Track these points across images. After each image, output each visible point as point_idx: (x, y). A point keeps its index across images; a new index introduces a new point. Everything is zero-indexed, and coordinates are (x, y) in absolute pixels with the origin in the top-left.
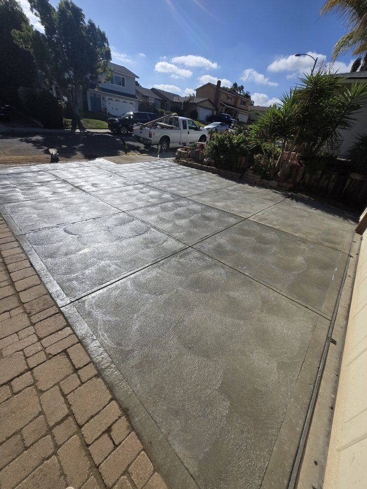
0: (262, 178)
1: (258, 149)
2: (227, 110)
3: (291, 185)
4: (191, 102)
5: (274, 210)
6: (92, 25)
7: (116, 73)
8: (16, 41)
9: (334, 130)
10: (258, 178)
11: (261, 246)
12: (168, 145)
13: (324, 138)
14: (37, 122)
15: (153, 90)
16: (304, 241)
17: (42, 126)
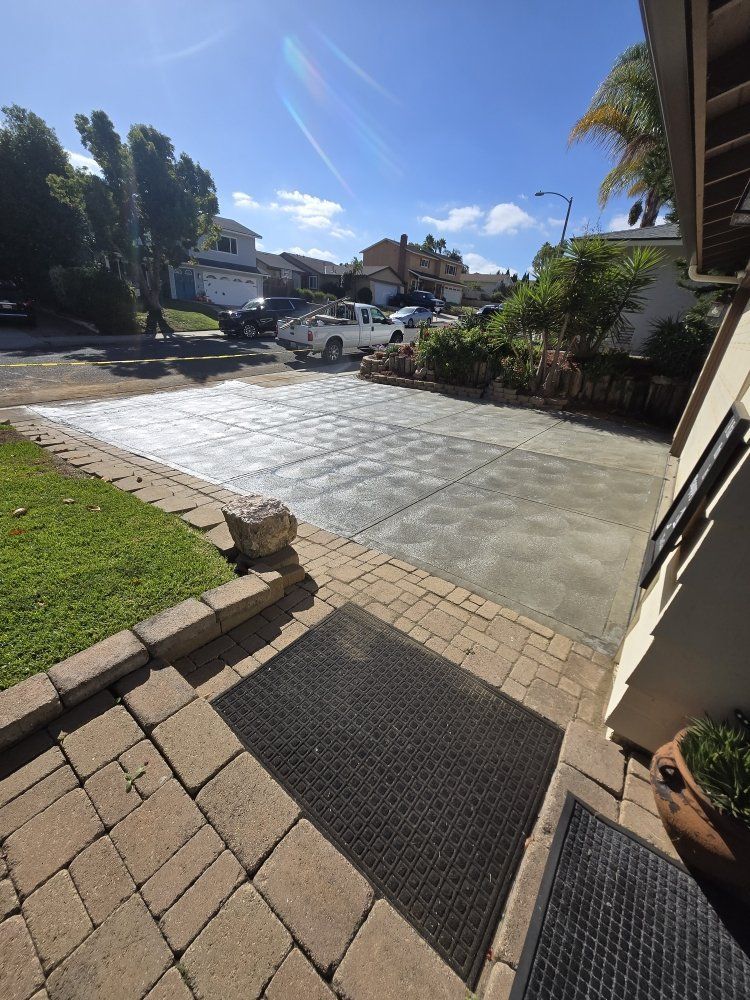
0: (517, 394)
1: (506, 350)
2: (424, 285)
3: (565, 402)
4: (358, 273)
5: (549, 437)
6: (187, 161)
7: (226, 233)
8: (55, 193)
9: (618, 315)
10: (511, 393)
11: (546, 475)
12: (340, 351)
13: (606, 325)
14: (85, 324)
15: (284, 256)
16: (603, 468)
17: (98, 332)
